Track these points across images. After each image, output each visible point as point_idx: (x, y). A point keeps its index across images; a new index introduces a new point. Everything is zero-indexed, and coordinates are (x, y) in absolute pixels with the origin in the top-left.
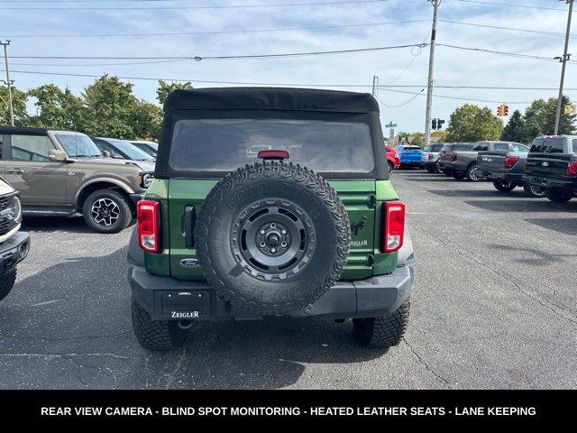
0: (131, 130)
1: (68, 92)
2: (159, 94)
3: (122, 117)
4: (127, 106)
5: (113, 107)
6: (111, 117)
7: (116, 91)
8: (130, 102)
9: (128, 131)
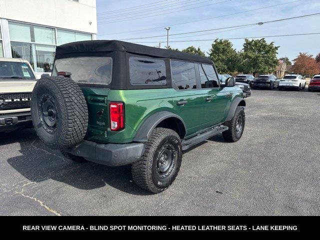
0: (226, 67)
1: (199, 49)
2: (244, 46)
3: (222, 61)
4: (226, 55)
5: (219, 56)
6: (217, 61)
7: (221, 47)
8: (228, 53)
9: (224, 68)
